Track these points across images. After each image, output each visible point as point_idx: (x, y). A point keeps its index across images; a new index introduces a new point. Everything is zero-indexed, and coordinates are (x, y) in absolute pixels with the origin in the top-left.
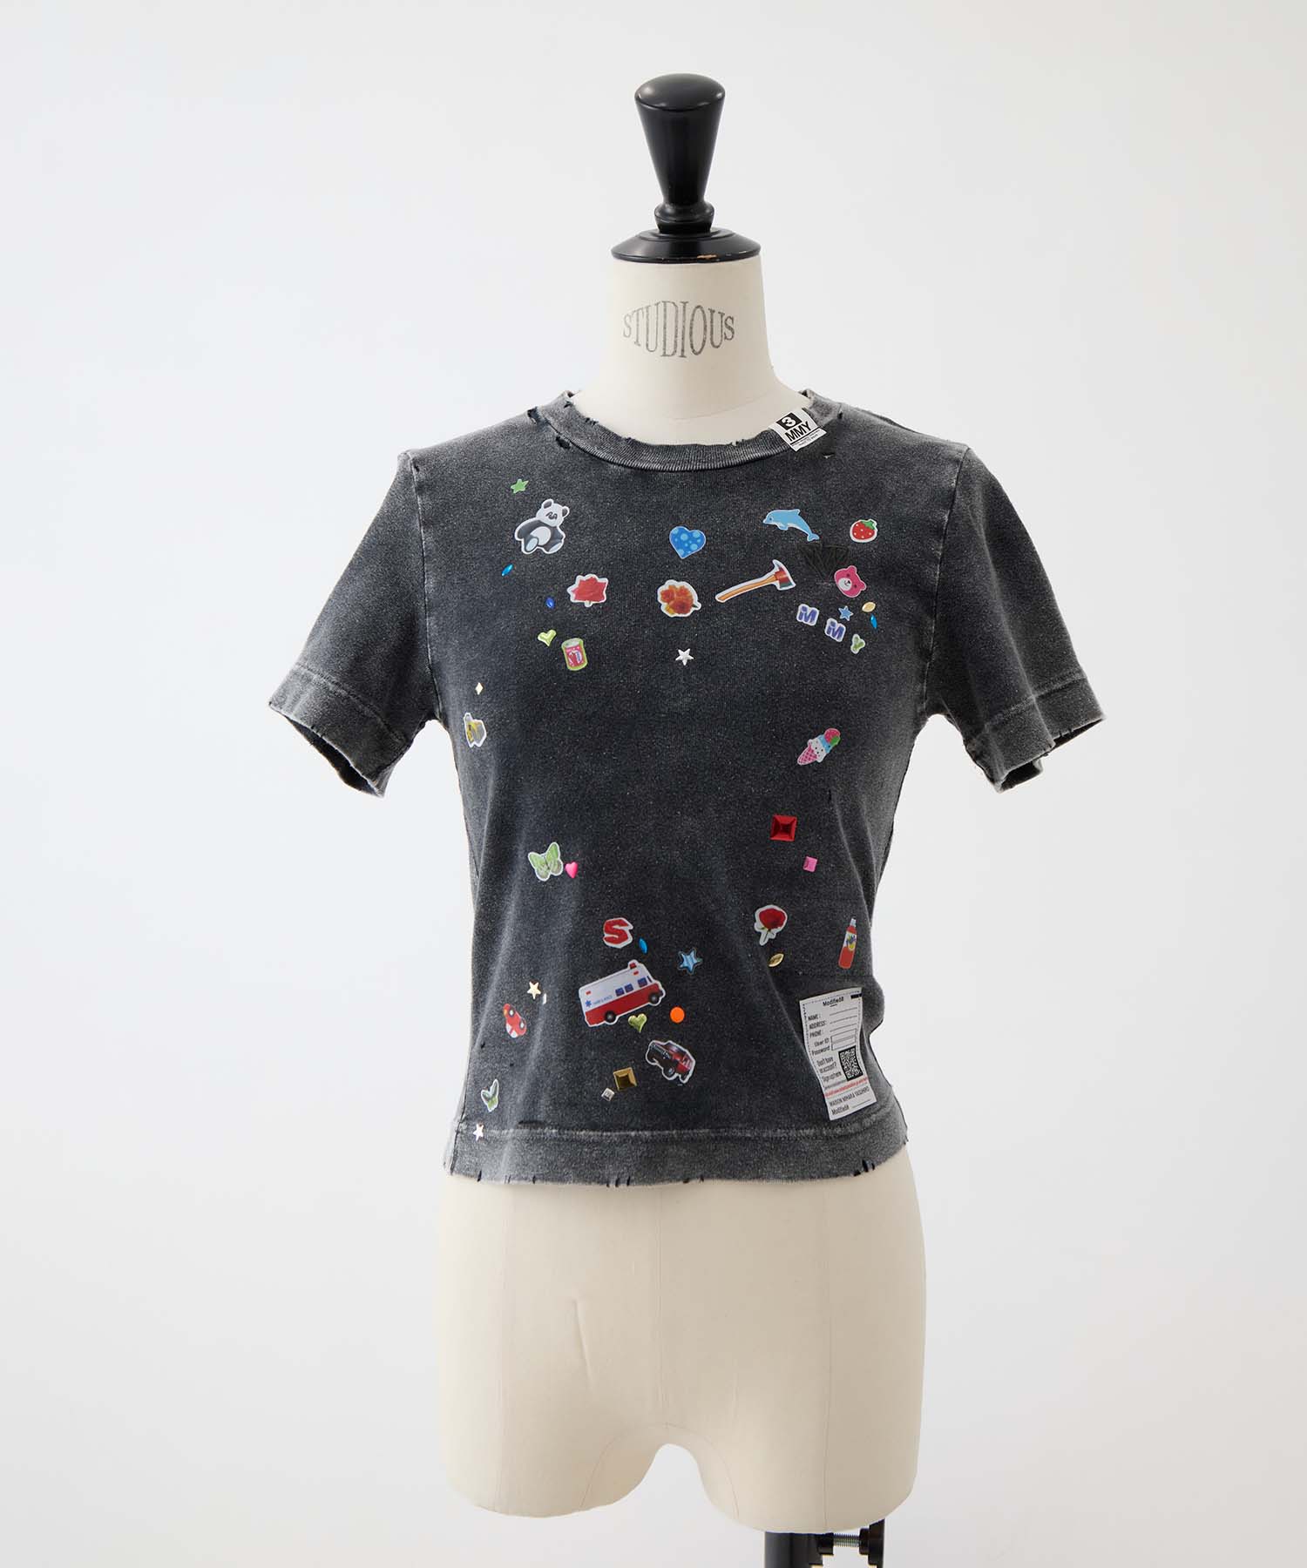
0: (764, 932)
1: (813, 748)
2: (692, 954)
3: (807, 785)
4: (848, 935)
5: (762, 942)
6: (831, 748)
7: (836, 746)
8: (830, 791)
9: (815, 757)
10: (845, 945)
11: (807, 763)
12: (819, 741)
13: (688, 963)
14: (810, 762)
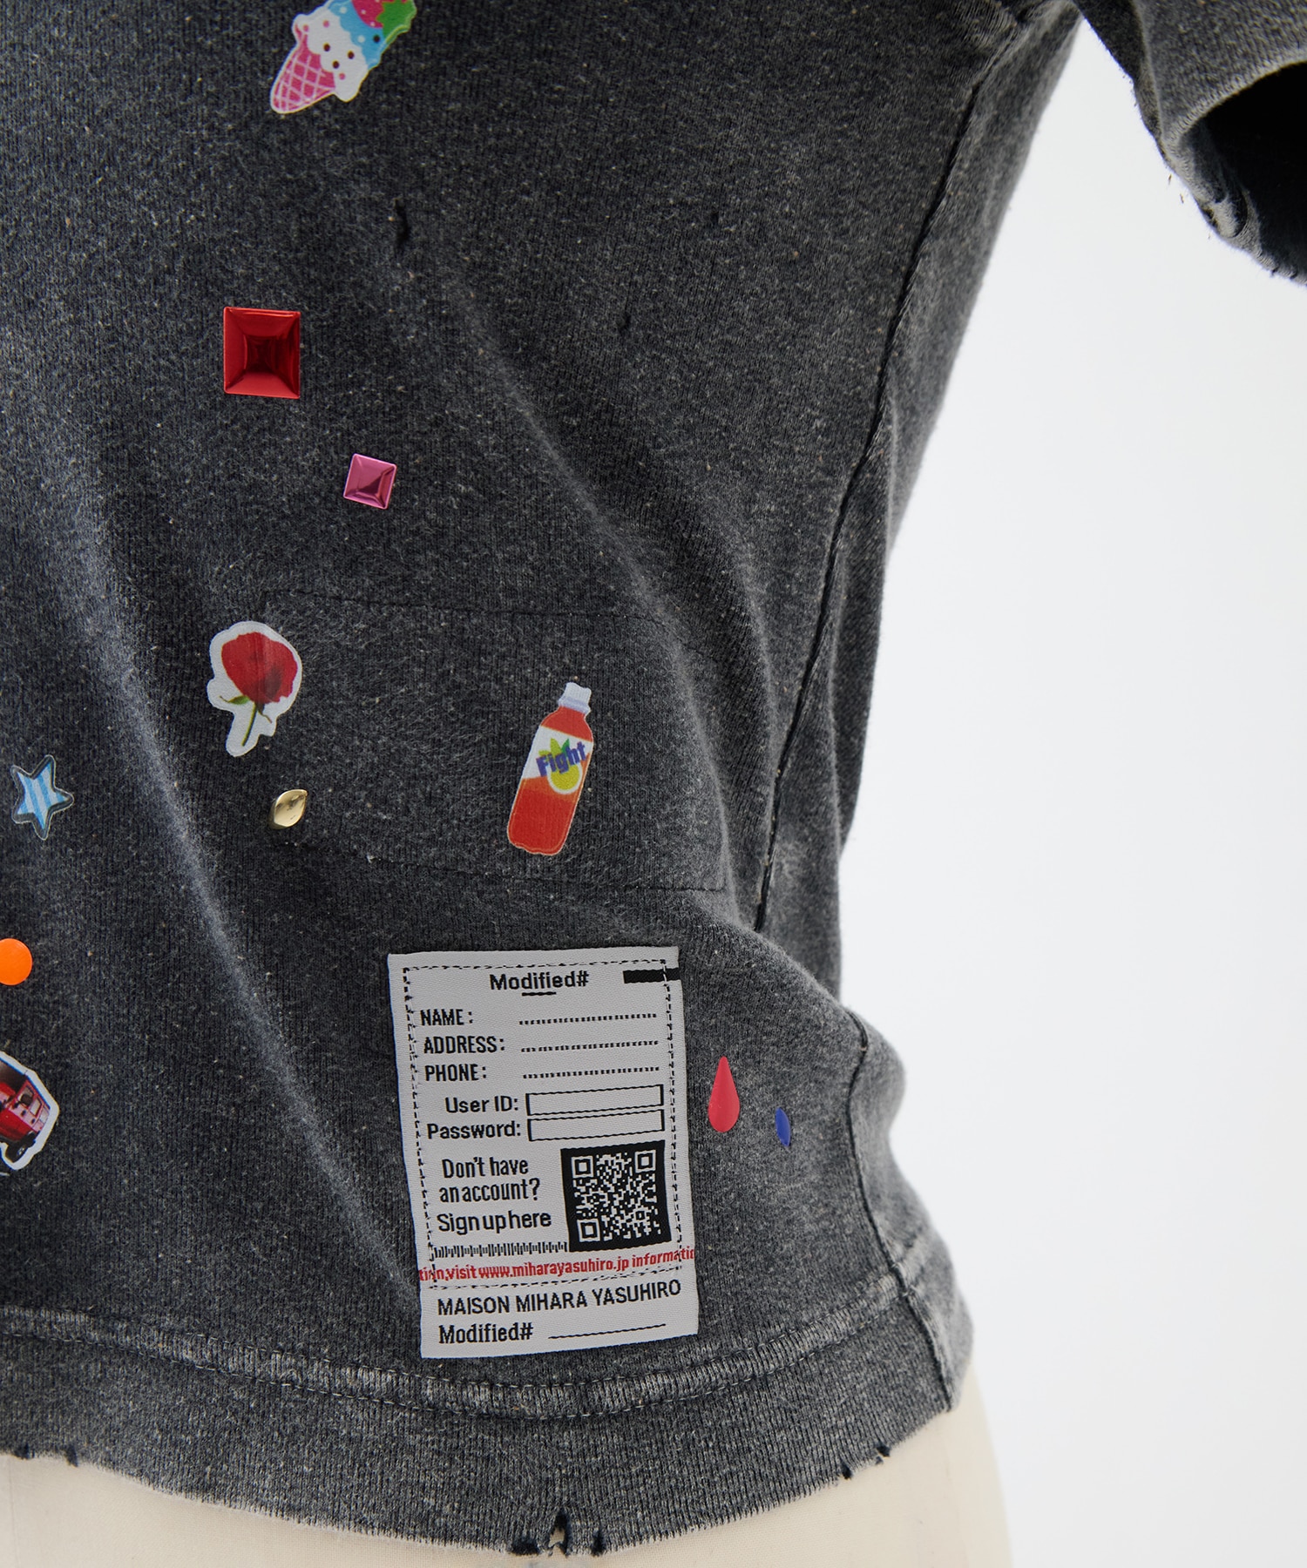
0: (243, 713)
1: (315, 47)
2: (46, 774)
3: (315, 189)
4: (546, 739)
5: (237, 745)
6: (384, 45)
7: (401, 37)
8: (400, 210)
9: (328, 80)
10: (530, 771)
11: (302, 105)
12: (335, 20)
13: (35, 802)
14: (311, 101)
